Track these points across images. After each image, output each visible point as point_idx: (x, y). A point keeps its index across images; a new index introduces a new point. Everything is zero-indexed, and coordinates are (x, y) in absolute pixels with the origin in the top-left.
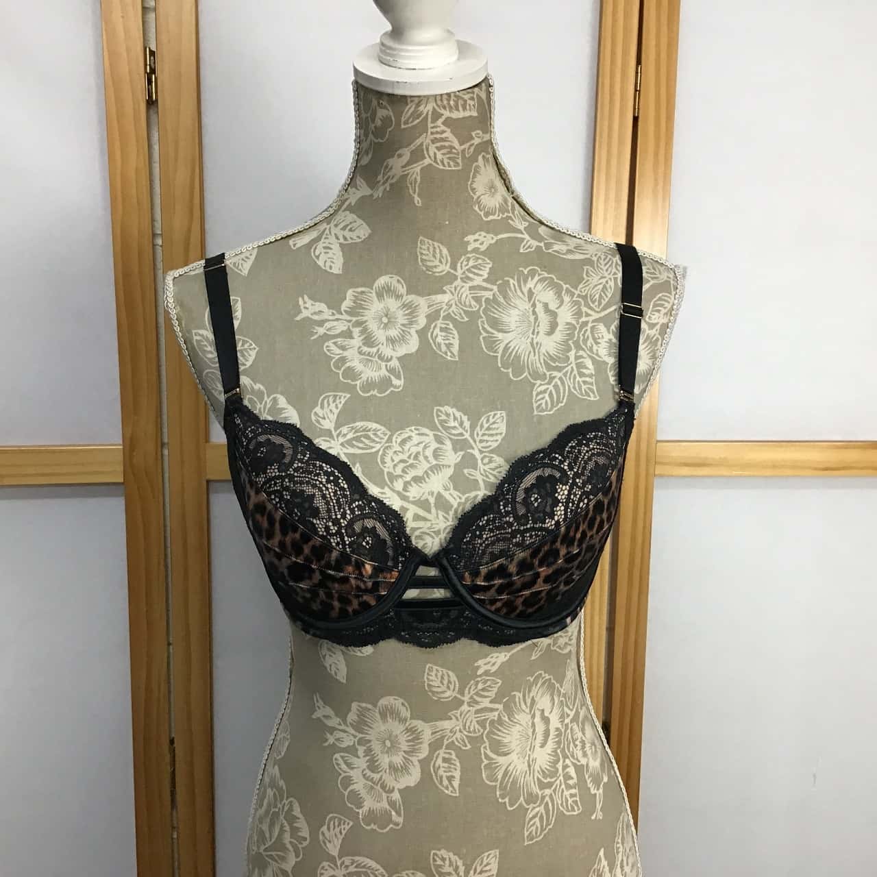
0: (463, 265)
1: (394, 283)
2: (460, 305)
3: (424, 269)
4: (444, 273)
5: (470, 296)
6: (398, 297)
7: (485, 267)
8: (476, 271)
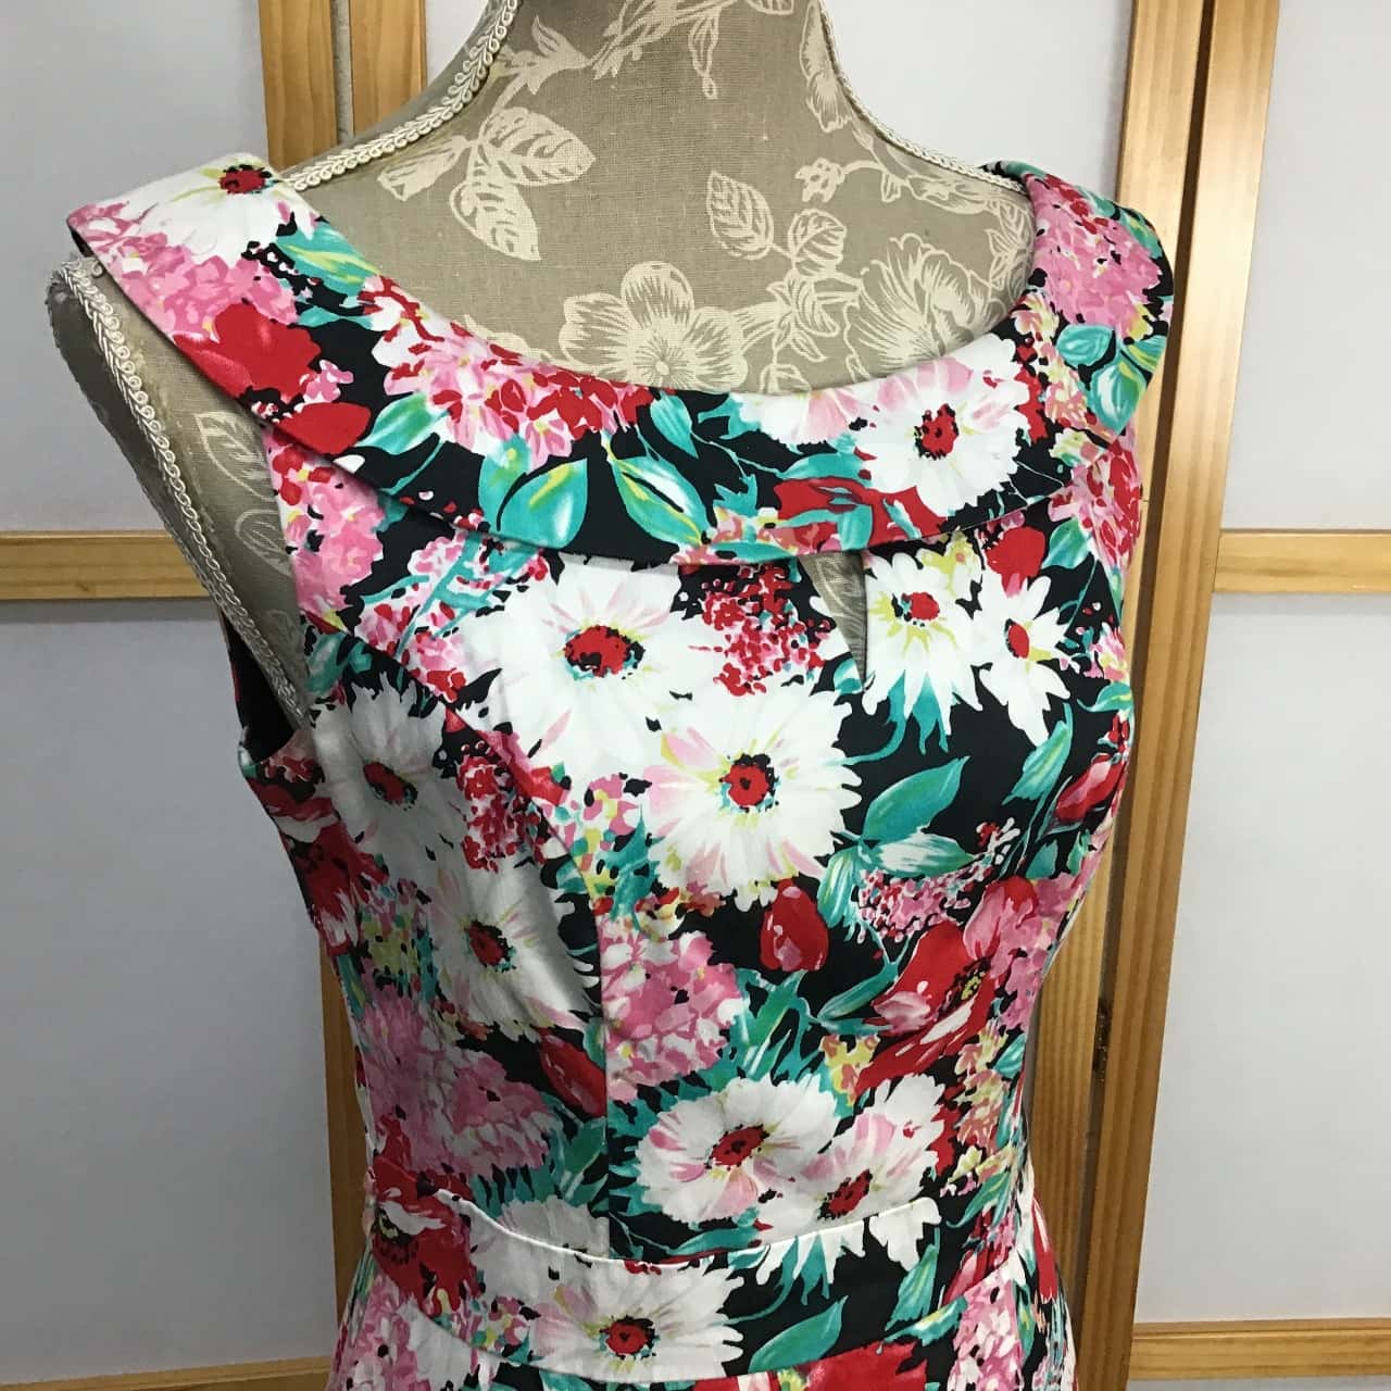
0: (798, 235)
1: (665, 279)
2: (803, 325)
3: (724, 246)
4: (765, 253)
5: (819, 304)
6: (680, 313)
7: (836, 238)
8: (822, 247)
